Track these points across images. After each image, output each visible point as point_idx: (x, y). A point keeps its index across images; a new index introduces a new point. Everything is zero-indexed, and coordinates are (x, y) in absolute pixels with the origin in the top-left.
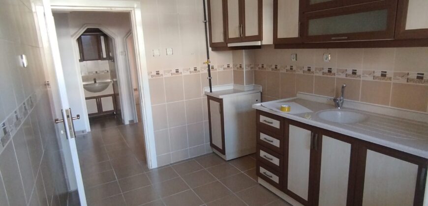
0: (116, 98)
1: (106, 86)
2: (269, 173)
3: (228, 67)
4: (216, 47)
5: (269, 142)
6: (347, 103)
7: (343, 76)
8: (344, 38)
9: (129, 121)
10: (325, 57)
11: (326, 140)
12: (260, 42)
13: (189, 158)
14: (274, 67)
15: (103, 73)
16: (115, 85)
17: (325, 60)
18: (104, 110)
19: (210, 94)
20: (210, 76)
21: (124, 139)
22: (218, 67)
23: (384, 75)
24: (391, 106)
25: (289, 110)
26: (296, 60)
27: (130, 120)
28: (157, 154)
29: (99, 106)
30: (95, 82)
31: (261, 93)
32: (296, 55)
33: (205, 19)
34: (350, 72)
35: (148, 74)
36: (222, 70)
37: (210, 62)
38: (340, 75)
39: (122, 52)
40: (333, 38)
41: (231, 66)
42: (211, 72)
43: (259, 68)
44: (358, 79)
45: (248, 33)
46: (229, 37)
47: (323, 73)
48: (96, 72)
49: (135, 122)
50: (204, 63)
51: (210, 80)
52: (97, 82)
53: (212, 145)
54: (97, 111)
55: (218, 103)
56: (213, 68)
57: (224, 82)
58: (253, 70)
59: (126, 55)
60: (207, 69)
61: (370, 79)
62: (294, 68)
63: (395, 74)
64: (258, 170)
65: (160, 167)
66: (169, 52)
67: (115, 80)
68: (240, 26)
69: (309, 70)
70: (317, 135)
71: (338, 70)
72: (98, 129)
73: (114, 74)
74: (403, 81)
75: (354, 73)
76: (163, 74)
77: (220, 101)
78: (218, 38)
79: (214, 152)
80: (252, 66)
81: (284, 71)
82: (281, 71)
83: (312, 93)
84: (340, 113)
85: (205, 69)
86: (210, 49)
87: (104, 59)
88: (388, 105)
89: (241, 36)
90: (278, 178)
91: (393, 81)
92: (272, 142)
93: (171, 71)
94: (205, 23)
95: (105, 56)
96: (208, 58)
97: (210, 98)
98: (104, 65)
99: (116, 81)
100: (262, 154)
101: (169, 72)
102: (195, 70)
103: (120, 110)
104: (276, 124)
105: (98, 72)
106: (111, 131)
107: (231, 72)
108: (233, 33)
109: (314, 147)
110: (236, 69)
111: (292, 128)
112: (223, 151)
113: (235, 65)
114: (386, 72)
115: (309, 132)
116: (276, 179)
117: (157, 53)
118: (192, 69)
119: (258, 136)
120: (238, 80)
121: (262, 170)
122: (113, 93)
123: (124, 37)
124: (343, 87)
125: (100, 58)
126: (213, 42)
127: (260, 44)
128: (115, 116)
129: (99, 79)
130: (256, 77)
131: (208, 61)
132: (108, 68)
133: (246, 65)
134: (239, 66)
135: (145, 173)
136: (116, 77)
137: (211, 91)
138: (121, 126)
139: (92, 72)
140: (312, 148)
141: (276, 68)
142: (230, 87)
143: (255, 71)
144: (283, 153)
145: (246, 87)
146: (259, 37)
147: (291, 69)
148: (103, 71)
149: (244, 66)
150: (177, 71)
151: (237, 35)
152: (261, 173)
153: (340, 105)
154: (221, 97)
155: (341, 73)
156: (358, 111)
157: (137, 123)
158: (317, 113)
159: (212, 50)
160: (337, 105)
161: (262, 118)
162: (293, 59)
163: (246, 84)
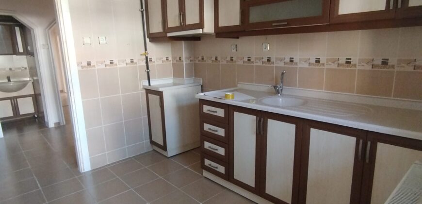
0: (37, 98)
1: (24, 85)
2: (214, 164)
3: (167, 59)
4: (155, 38)
5: (214, 132)
6: (286, 90)
7: (281, 64)
8: (284, 23)
9: (55, 124)
10: (264, 46)
11: (271, 123)
12: (201, 30)
13: (127, 157)
14: (214, 59)
15: (20, 70)
16: (36, 84)
17: (264, 50)
18: (21, 113)
19: (149, 88)
20: (148, 68)
21: (49, 143)
22: (157, 59)
23: (318, 61)
24: (325, 90)
25: (233, 98)
26: (236, 50)
27: (56, 122)
28: (90, 155)
29: (15, 108)
30: (9, 80)
31: (202, 86)
32: (236, 45)
33: (142, 8)
34: (288, 60)
35: (78, 65)
36: (160, 62)
37: (148, 54)
38: (278, 63)
39: (43, 45)
40: (274, 24)
41: (170, 58)
42: (149, 64)
43: (199, 61)
44: (295, 66)
45: (189, 21)
46: (169, 26)
47: (263, 63)
48: (10, 69)
49: (62, 124)
50: (141, 55)
51: (148, 73)
52: (11, 80)
53: (153, 143)
54: (12, 115)
55: (158, 97)
56: (151, 60)
57: (163, 75)
58: (192, 62)
59: (48, 48)
60: (145, 61)
61: (306, 65)
62: (234, 59)
63: (328, 60)
64: (203, 162)
65: (93, 170)
66: (103, 41)
67: (35, 78)
68: (180, 14)
69: (249, 60)
70: (262, 119)
71: (277, 59)
72: (14, 135)
73: (34, 71)
74: (335, 66)
75: (292, 61)
76: (96, 65)
77: (160, 94)
78: (156, 27)
79: (154, 150)
80: (191, 59)
81: (225, 62)
82: (221, 63)
83: (253, 83)
84: (281, 99)
85: (142, 61)
86: (147, 40)
87: (21, 54)
88: (322, 89)
89: (181, 24)
90: (223, 168)
91: (326, 67)
92: (217, 131)
93: (105, 62)
94: (142, 12)
95: (21, 50)
96: (146, 50)
97: (149, 91)
98: (21, 61)
99: (37, 81)
100: (207, 145)
101: (102, 64)
102: (132, 61)
103: (43, 112)
104: (220, 113)
105: (13, 69)
106: (32, 135)
107: (170, 65)
108: (173, 21)
109: (260, 132)
110: (175, 62)
111: (237, 115)
112: (164, 148)
113: (174, 58)
114: (319, 59)
115: (254, 117)
116: (221, 169)
117: (87, 40)
118: (129, 61)
119: (202, 127)
120: (177, 73)
121: (207, 162)
122: (32, 92)
123: (46, 28)
124: (283, 74)
125: (15, 52)
126: (150, 32)
127: (201, 32)
128: (37, 119)
129: (14, 77)
130: (195, 70)
131: (145, 52)
132: (26, 64)
133: (185, 58)
134: (178, 59)
135: (76, 177)
136: (37, 75)
137: (149, 84)
138: (43, 129)
139: (4, 69)
140: (258, 133)
141: (216, 59)
142: (170, 80)
143: (195, 64)
144: (228, 142)
145: (186, 80)
146: (201, 25)
147: (232, 60)
148: (19, 68)
149: (184, 58)
150: (112, 63)
151: (177, 24)
152: (206, 166)
153: (280, 91)
154: (160, 90)
155: (279, 62)
156: (296, 97)
157: (64, 126)
158: (259, 99)
159: (150, 41)
160: (278, 92)
161: (206, 109)
162: (234, 49)
163: (186, 77)
